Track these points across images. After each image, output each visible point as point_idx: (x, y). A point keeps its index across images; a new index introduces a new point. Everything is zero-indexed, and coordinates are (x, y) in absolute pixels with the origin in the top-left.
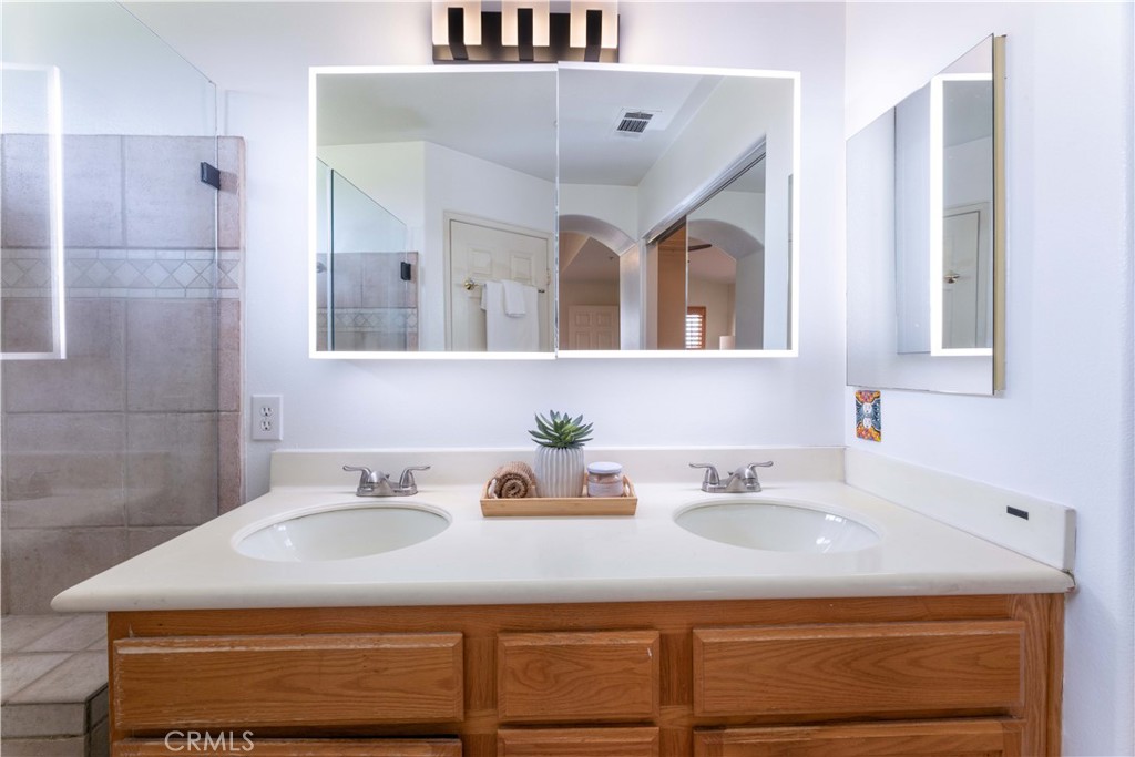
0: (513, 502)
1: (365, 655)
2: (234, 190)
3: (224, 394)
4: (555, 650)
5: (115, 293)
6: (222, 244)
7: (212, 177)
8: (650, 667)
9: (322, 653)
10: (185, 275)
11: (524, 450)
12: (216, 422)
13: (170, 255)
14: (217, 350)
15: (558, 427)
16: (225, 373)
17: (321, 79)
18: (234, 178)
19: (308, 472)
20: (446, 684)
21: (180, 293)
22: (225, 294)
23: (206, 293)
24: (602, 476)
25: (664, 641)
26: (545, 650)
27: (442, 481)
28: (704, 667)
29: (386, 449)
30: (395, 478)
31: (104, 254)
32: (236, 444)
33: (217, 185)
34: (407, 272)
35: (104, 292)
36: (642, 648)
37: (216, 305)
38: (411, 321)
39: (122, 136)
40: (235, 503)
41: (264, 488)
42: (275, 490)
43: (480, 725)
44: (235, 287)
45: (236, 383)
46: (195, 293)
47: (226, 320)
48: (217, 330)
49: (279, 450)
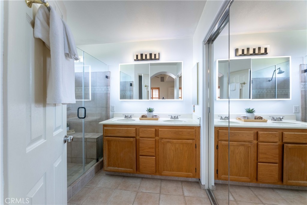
0: (143, 118)
1: (127, 130)
2: (109, 78)
3: (108, 105)
4: (145, 130)
5: (95, 92)
6: (107, 85)
7: (107, 77)
8: (154, 132)
9: (122, 129)
10: (103, 89)
11: (145, 113)
12: (107, 109)
13: (102, 87)
14: (107, 99)
15: (149, 109)
16: (108, 102)
17: (120, 65)
18: (109, 77)
19: (118, 115)
20: (134, 133)
21: (102, 92)
22: (108, 92)
23: (106, 92)
24: (155, 116)
25: (156, 130)
26: (144, 130)
27: (135, 117)
28: (160, 132)
29: (128, 113)
30: (129, 116)
31: (94, 87)
32: (109, 112)
33: (107, 78)
34: (131, 85)
35: (94, 92)
36: (153, 130)
37: (107, 93)
38: (132, 93)
39: (96, 72)
40: (109, 119)
41: (113, 117)
42: (114, 118)
43: (138, 138)
44: (109, 91)
45: (109, 104)
46: (104, 92)
47: (108, 96)
48: (107, 97)
49: (115, 113)
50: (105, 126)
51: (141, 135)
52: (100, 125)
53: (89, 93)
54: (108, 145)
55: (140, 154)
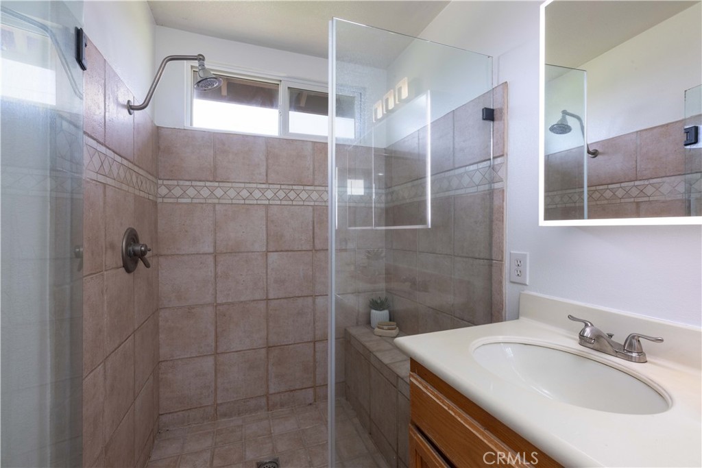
2: (501, 119)
3: (495, 249)
5: (452, 193)
6: (495, 155)
10: (478, 178)
12: (491, 266)
13: (471, 168)
14: (491, 221)
16: (496, 236)
18: (501, 110)
21: (475, 189)
22: (496, 186)
23: (486, 187)
31: (446, 174)
32: (501, 282)
33: (492, 119)
35: (447, 194)
37: (491, 193)
40: (500, 319)
41: (517, 318)
42: (522, 318)
44: (501, 180)
45: (501, 242)
46: (482, 188)
47: (496, 202)
48: (491, 209)
49: (526, 292)
53: (424, 202)
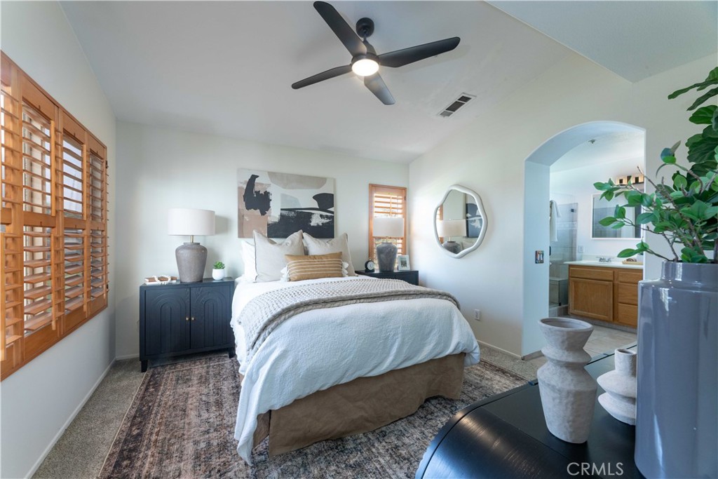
6: (573, 221)
7: (572, 211)
16: (574, 241)
20: (611, 276)
22: (574, 228)
30: (607, 260)
43: (616, 282)
45: (575, 243)
47: (574, 233)
48: (572, 234)
50: (570, 266)
51: (621, 279)
52: (566, 264)
54: (575, 287)
55: (620, 300)
